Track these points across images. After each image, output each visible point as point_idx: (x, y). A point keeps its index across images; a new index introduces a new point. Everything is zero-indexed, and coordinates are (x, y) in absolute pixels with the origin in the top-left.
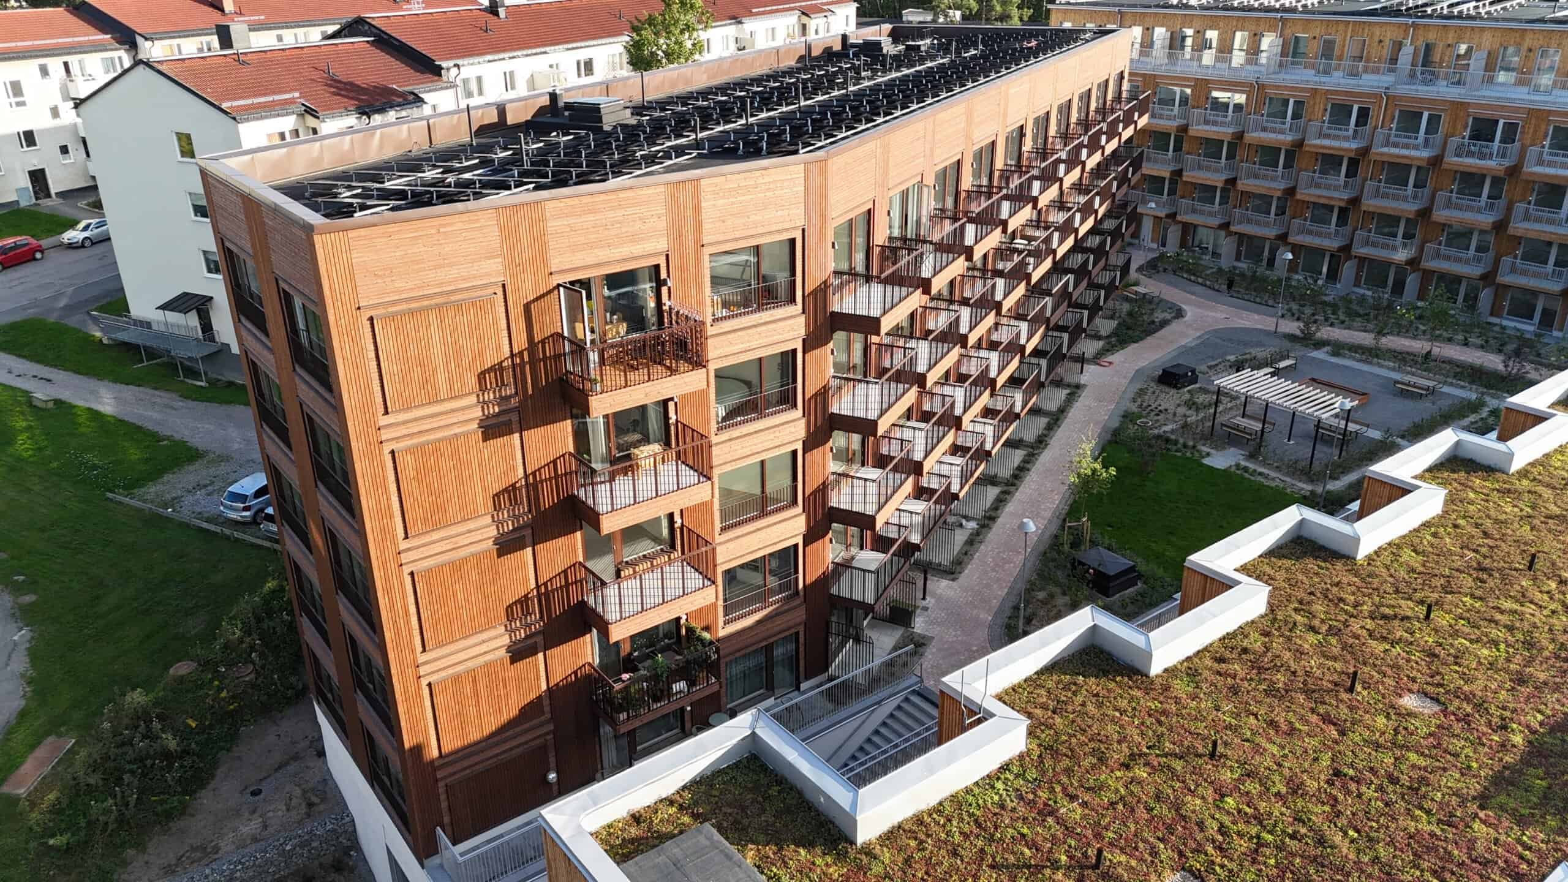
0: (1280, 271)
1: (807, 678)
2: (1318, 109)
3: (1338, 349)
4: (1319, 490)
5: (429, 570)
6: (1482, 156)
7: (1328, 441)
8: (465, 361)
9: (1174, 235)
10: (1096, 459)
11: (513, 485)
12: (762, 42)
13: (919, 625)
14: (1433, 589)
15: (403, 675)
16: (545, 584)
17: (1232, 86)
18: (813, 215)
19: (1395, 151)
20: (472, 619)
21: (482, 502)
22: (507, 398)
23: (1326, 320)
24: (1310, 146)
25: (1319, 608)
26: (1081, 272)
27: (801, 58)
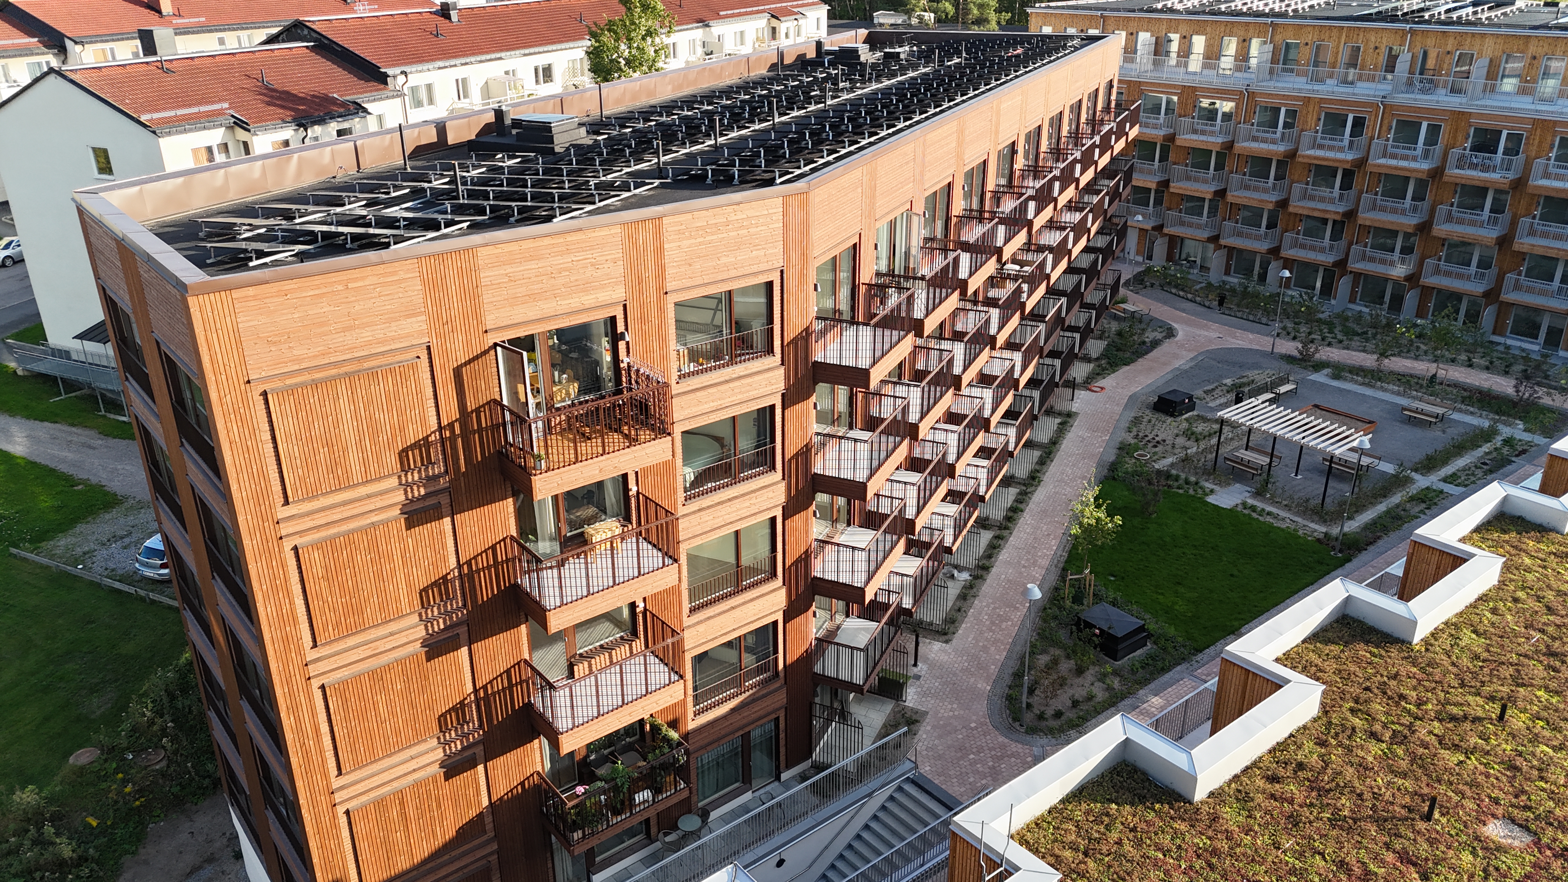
0: (1271, 286)
1: (788, 767)
2: (1311, 120)
3: (1339, 371)
4: (1335, 531)
5: (345, 682)
6: (1486, 169)
7: (1342, 477)
8: (383, 438)
9: (1160, 248)
10: (1098, 506)
11: (444, 578)
12: (730, 46)
13: (911, 697)
14: (1503, 681)
15: (314, 804)
16: (485, 687)
17: (1224, 93)
18: (793, 255)
19: (1393, 162)
20: (398, 733)
21: (408, 600)
22: (436, 478)
23: (1323, 339)
24: (1303, 156)
25: (1377, 707)
26: (1074, 296)
27: (773, 67)
